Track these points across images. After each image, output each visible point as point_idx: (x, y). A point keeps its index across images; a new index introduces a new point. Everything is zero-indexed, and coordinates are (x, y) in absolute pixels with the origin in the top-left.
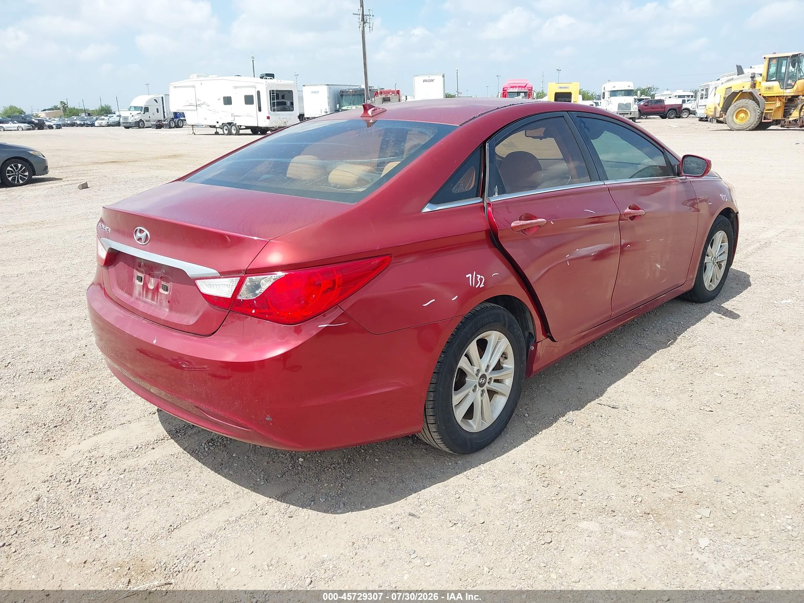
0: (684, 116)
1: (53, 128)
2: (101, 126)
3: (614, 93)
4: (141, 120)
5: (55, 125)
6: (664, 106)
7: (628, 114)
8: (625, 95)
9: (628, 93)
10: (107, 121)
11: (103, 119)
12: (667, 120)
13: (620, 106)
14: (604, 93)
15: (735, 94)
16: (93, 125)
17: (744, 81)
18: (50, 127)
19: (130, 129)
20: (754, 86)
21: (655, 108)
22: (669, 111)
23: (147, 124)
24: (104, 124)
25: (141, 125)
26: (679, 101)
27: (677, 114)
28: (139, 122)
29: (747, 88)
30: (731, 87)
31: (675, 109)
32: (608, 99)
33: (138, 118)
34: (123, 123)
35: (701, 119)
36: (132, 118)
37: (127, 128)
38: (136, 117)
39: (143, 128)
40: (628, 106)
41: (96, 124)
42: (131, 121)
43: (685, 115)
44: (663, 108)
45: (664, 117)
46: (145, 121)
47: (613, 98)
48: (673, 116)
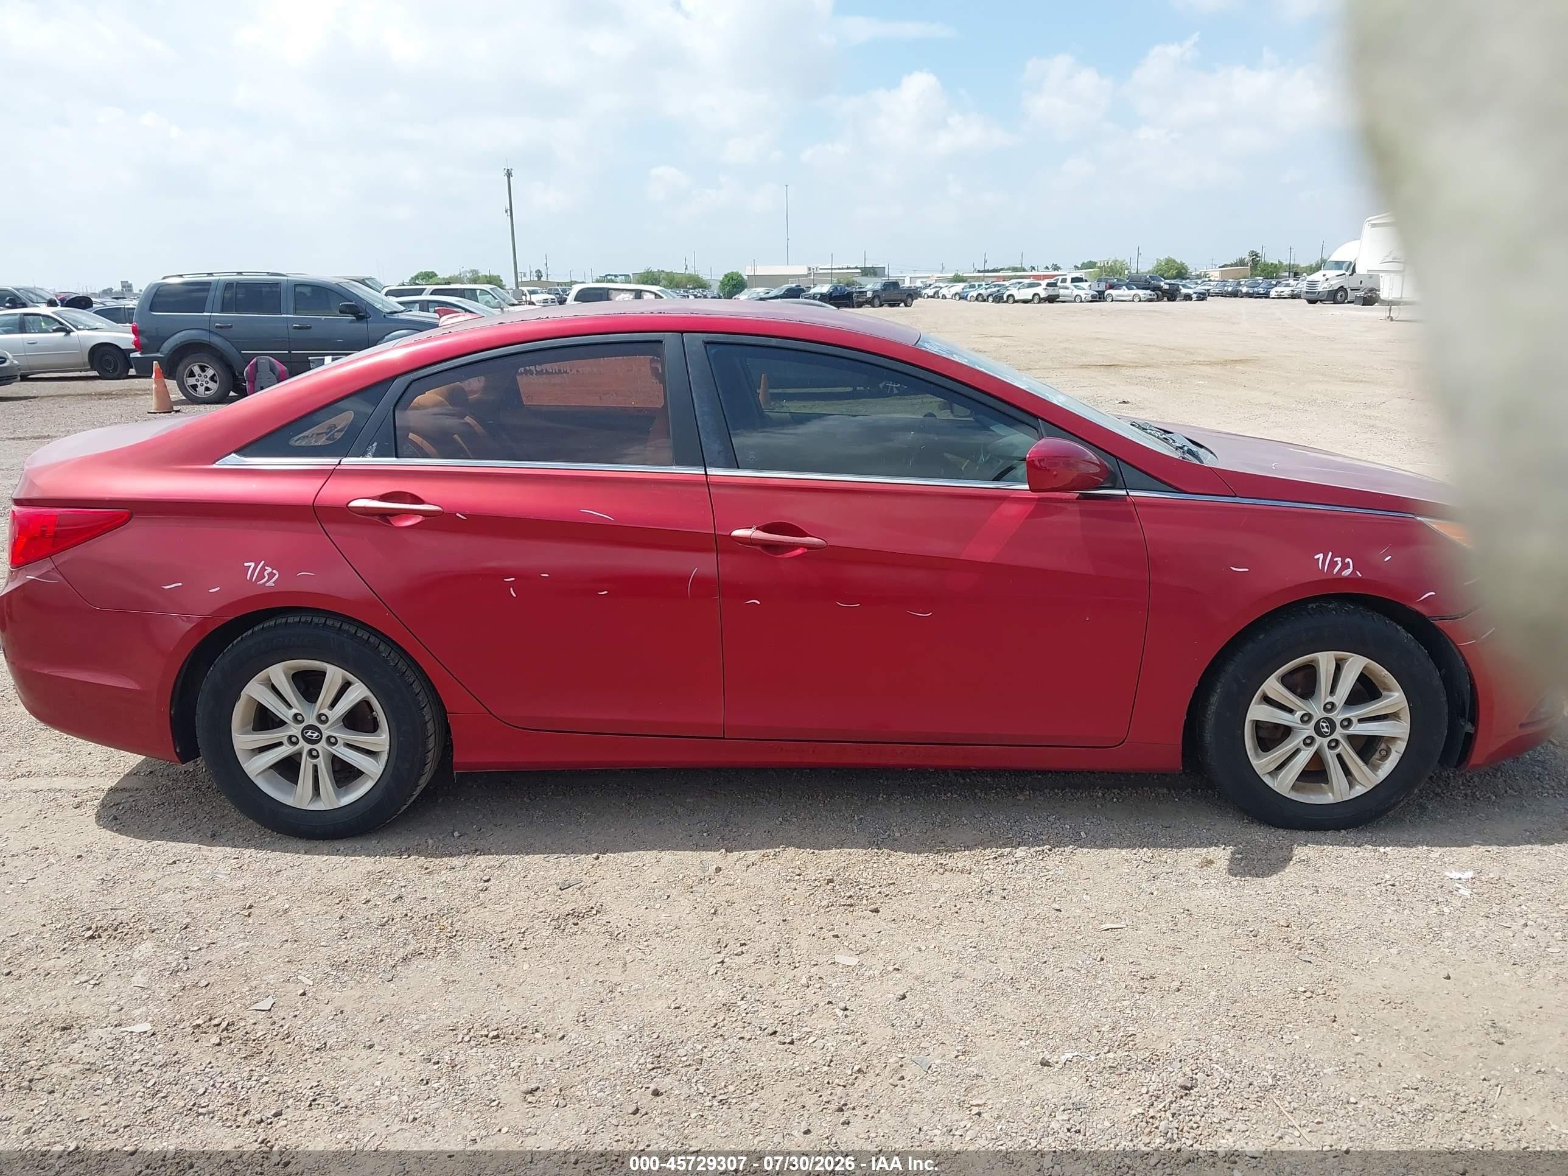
1: (1191, 299)
2: (1280, 297)
4: (1342, 287)
5: (1195, 293)
10: (1292, 288)
11: (1287, 285)
16: (1266, 295)
18: (1188, 297)
19: (1319, 304)
23: (1351, 295)
24: (1285, 294)
25: (1339, 297)
28: (1337, 291)
33: (1335, 284)
34: (1307, 292)
36: (1325, 285)
37: (1312, 302)
38: (1332, 282)
39: (1343, 303)
41: (1273, 293)
42: (1321, 290)
46: (1349, 290)
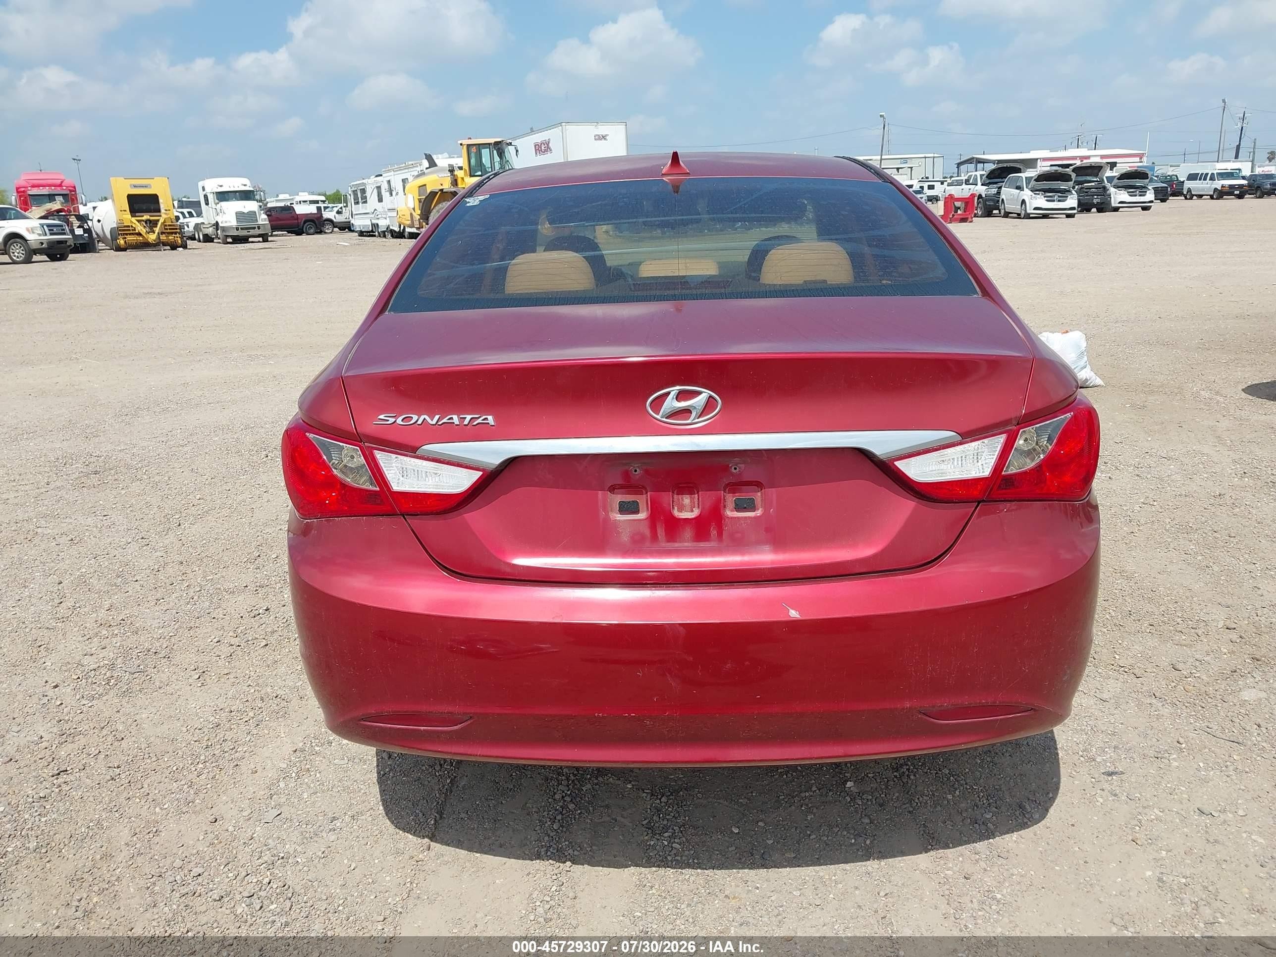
0: (327, 231)
3: (223, 196)
6: (296, 217)
7: (254, 228)
8: (242, 199)
9: (246, 195)
12: (304, 237)
13: (240, 215)
14: (206, 197)
15: (433, 194)
17: (440, 176)
20: (455, 182)
21: (284, 220)
22: (305, 223)
26: (312, 209)
27: (317, 227)
29: (447, 186)
30: (425, 185)
31: (312, 221)
32: (214, 206)
35: (362, 234)
40: (252, 215)
43: (328, 229)
44: (295, 220)
45: (299, 233)
47: (224, 204)
48: (312, 231)
